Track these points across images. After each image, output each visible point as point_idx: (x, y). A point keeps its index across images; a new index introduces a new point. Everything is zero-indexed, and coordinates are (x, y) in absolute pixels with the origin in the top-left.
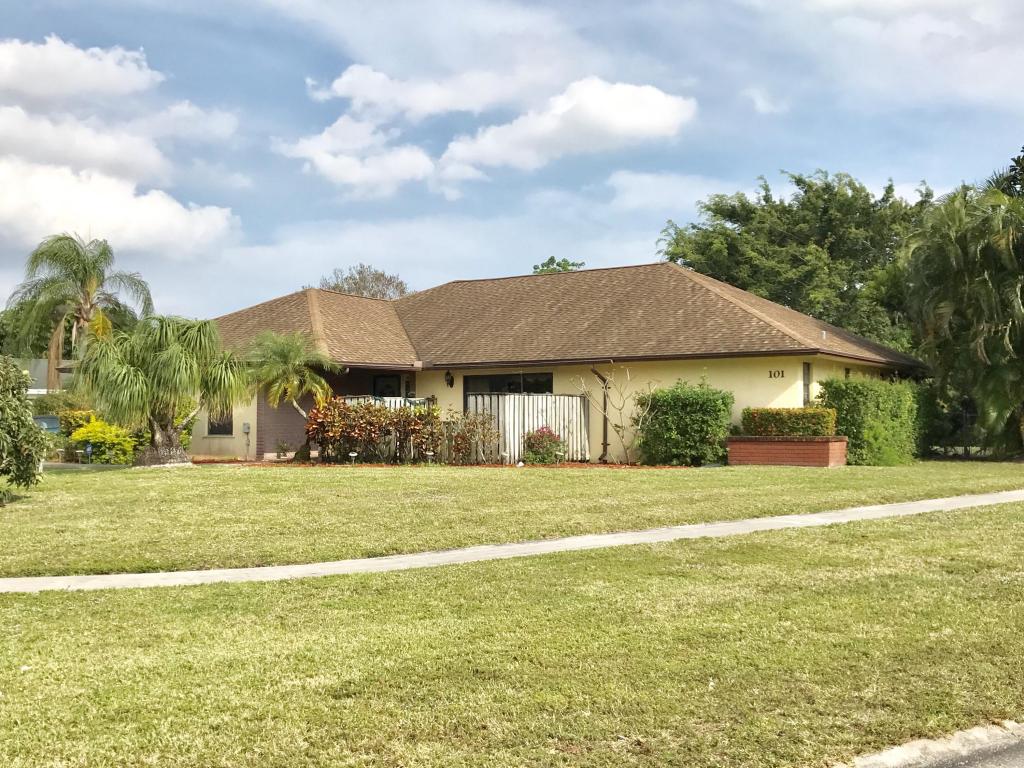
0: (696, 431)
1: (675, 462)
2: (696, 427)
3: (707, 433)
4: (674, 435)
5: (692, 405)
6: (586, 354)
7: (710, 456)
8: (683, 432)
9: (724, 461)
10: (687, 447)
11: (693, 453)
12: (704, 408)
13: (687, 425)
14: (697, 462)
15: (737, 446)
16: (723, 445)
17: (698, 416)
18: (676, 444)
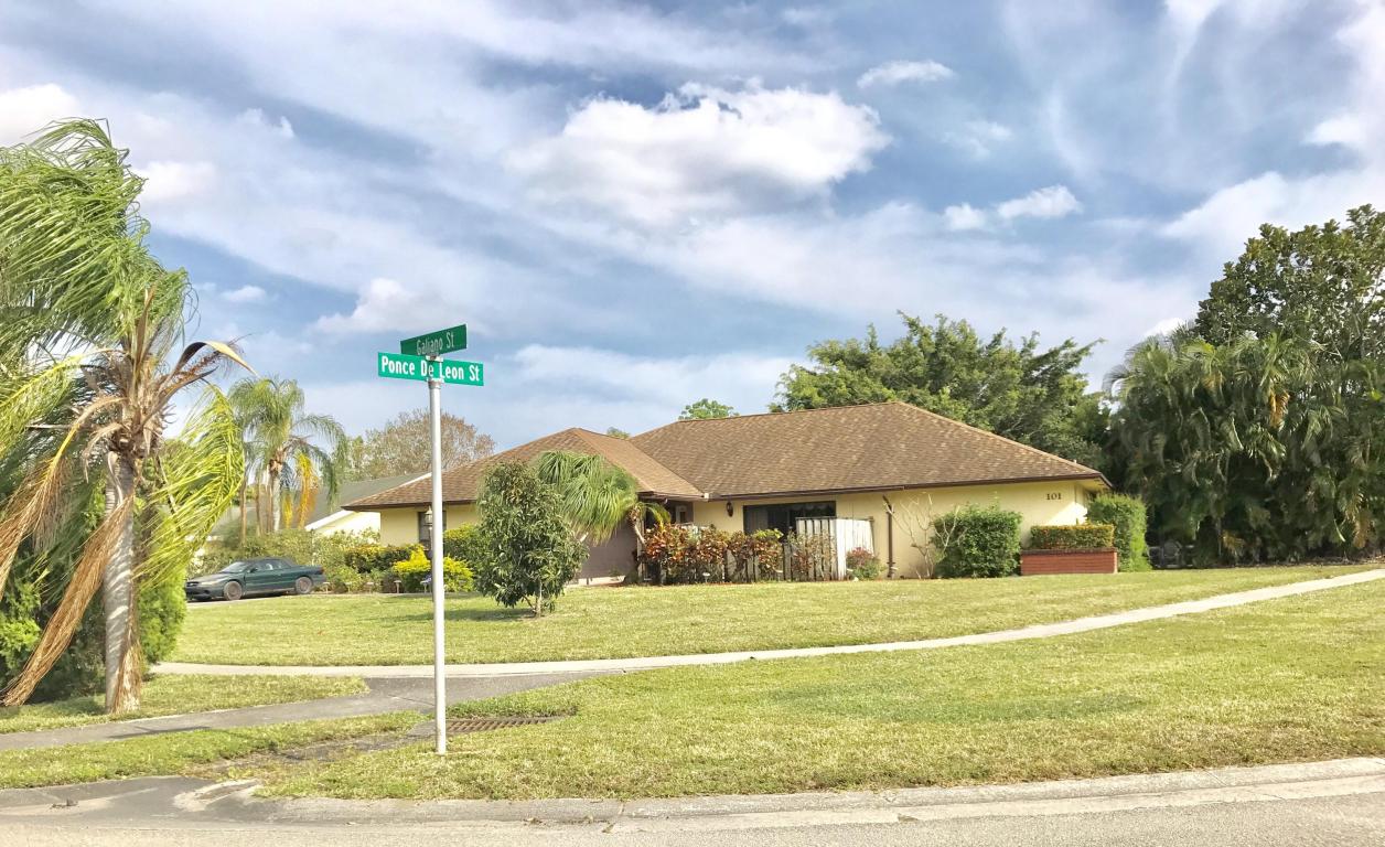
0: (996, 547)
1: (975, 574)
2: (995, 543)
3: (1005, 548)
4: (975, 551)
5: (992, 524)
6: (874, 483)
7: (1007, 568)
8: (983, 548)
9: (1018, 572)
10: (986, 561)
11: (993, 566)
12: (1004, 525)
13: (986, 541)
14: (994, 573)
15: (1029, 559)
16: (1017, 557)
17: (998, 534)
18: (976, 559)
